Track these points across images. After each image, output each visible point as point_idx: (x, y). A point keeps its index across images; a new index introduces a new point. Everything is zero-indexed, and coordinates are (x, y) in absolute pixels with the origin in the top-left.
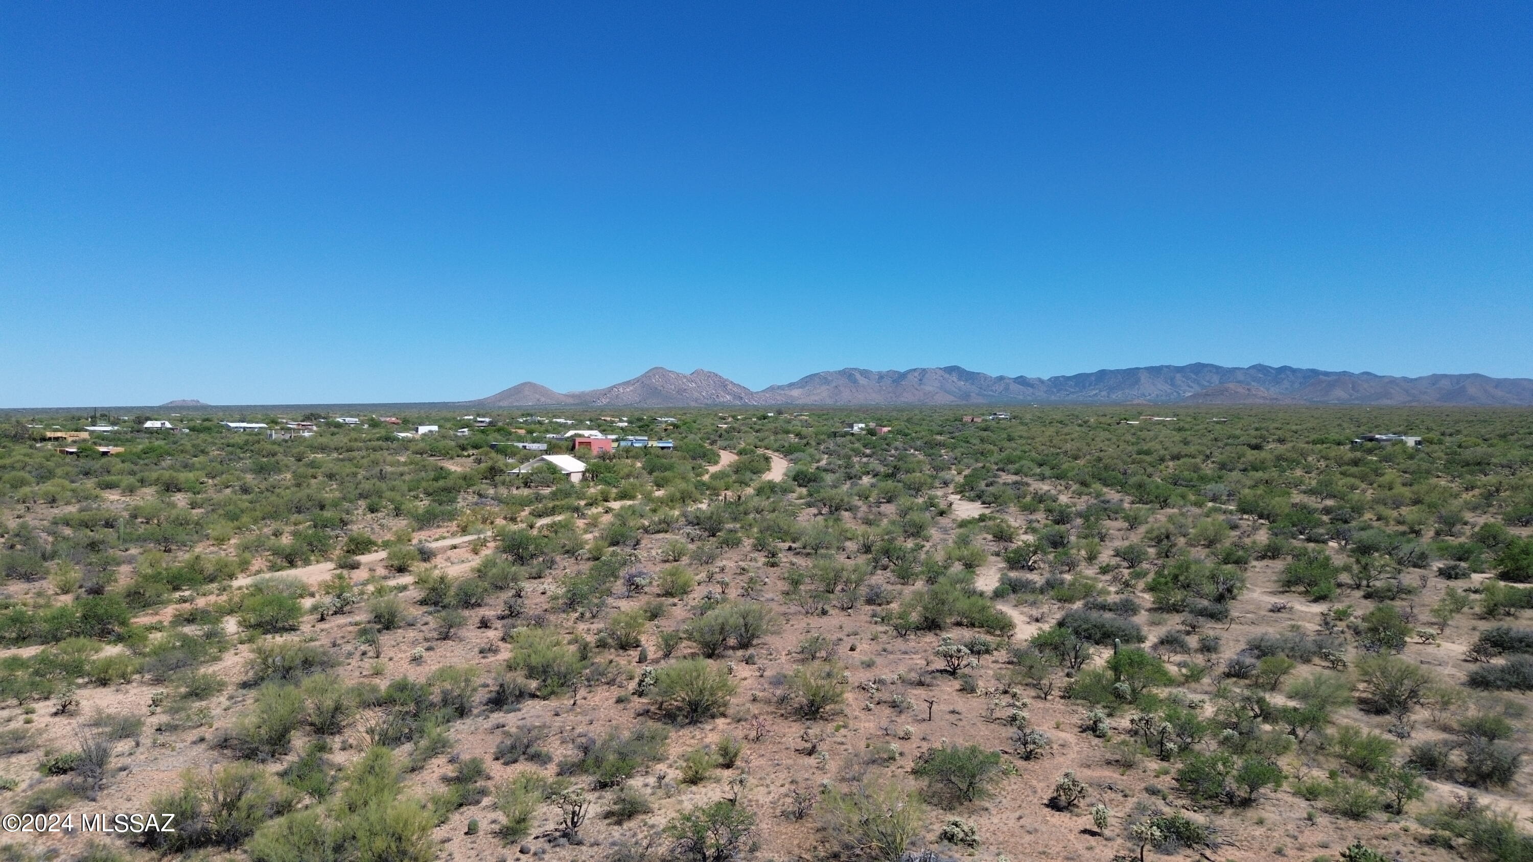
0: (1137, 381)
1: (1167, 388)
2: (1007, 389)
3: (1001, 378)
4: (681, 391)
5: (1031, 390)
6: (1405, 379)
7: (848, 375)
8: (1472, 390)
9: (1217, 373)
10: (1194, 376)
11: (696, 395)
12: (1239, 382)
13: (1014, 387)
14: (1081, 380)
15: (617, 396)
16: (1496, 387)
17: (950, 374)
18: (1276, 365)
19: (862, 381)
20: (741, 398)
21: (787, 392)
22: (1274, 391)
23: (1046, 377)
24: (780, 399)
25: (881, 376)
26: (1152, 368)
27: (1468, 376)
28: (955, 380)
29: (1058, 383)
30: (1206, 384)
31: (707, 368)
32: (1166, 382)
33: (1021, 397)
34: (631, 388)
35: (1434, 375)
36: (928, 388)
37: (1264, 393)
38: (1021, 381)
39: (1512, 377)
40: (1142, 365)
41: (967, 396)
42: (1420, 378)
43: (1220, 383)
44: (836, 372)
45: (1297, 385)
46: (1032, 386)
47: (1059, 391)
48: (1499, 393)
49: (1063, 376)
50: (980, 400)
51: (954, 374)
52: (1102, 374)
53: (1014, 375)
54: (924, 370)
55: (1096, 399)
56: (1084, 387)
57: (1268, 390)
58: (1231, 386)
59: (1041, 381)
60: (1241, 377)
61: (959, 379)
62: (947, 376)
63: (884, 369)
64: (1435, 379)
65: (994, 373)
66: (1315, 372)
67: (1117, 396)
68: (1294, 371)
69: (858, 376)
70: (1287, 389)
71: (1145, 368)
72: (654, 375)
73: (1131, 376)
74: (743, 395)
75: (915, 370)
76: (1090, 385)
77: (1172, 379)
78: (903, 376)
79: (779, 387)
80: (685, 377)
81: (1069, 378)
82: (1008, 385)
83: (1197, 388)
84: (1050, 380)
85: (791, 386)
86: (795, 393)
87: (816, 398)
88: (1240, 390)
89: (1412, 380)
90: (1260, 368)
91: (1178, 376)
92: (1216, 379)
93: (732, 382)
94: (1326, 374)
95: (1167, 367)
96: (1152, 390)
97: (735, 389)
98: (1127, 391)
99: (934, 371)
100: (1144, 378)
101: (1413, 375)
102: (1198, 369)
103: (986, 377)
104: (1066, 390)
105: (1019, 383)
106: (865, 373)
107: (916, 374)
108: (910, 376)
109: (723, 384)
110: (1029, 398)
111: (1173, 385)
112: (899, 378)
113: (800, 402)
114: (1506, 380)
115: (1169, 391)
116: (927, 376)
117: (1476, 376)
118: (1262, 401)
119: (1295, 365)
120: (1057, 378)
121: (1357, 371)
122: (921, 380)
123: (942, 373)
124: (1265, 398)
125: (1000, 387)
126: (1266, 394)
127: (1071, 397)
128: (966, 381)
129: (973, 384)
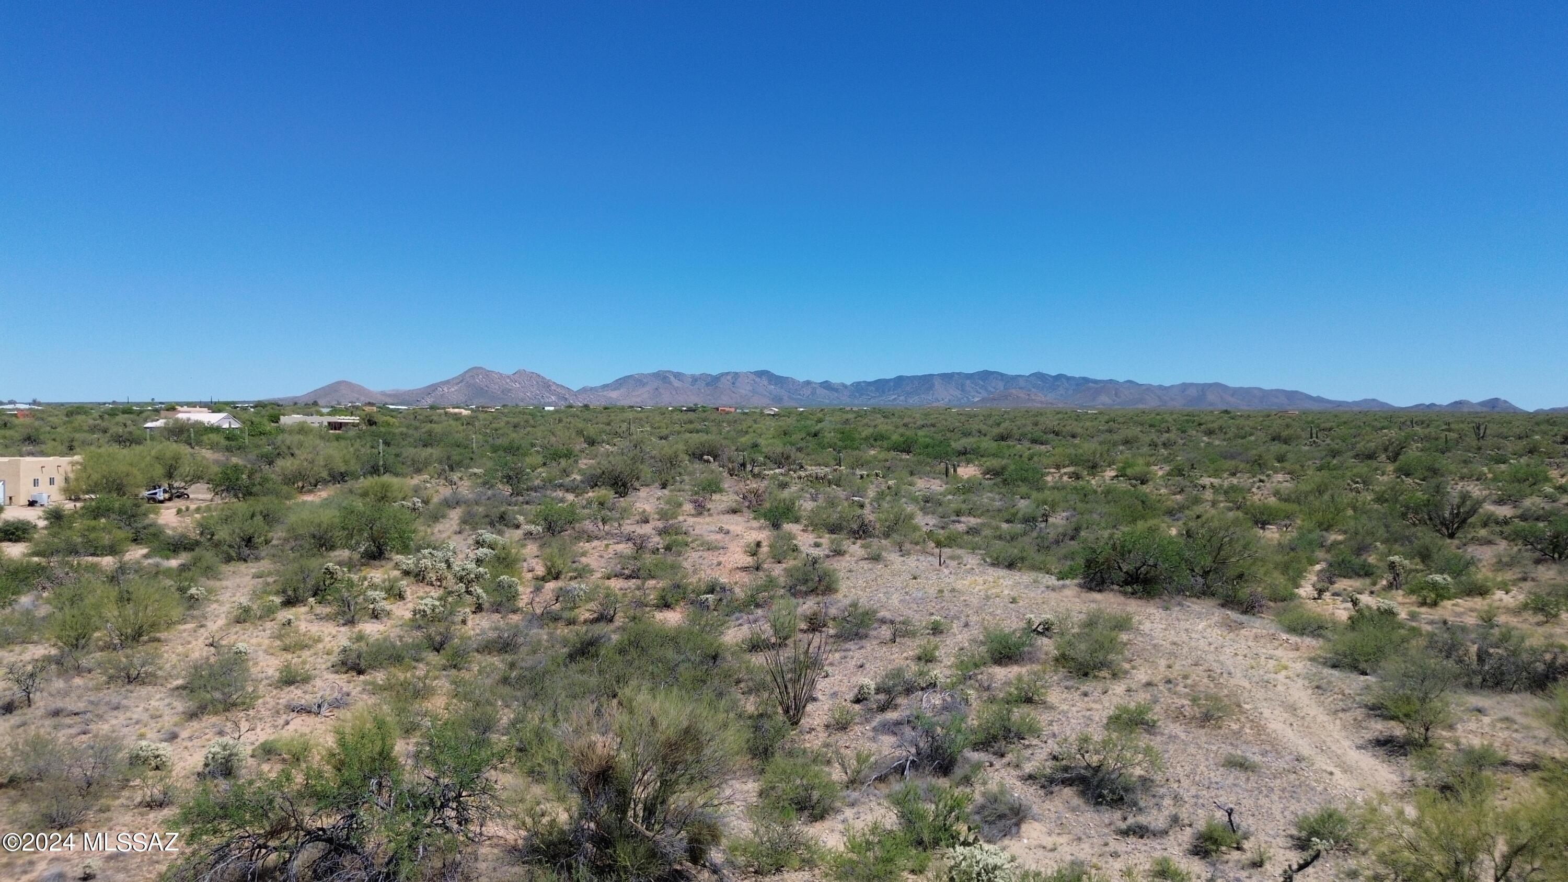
0: (931, 387)
1: (958, 393)
2: (814, 393)
3: (808, 383)
4: (506, 391)
5: (836, 395)
6: (1161, 387)
7: (662, 377)
8: (1211, 397)
9: (1002, 380)
10: (982, 383)
11: (521, 395)
12: (1021, 388)
13: (821, 392)
14: (880, 385)
15: (442, 396)
16: (1232, 395)
17: (760, 377)
18: (1054, 374)
19: (676, 383)
20: (567, 399)
21: (604, 394)
22: (1051, 397)
23: (848, 382)
25: (695, 379)
26: (945, 374)
27: (1211, 385)
28: (766, 383)
29: (860, 388)
30: (993, 390)
32: (957, 388)
33: (827, 401)
34: (456, 388)
35: (1184, 384)
36: (739, 392)
37: (1041, 399)
38: (826, 385)
39: (1246, 385)
40: (936, 373)
41: (778, 399)
42: (1173, 386)
43: (1005, 389)
44: (649, 375)
45: (1070, 392)
46: (836, 390)
47: (862, 395)
48: (1234, 400)
49: (865, 382)
50: (791, 404)
51: (764, 378)
52: (900, 380)
53: (818, 379)
54: (737, 373)
55: (895, 403)
56: (883, 392)
57: (1045, 396)
58: (1014, 391)
59: (845, 386)
60: (1022, 383)
61: (770, 384)
62: (758, 380)
63: (697, 371)
64: (1185, 387)
65: (801, 378)
66: (1086, 380)
67: (914, 400)
68: (1068, 379)
69: (672, 378)
70: (1062, 395)
72: (478, 375)
73: (926, 382)
74: (564, 397)
75: (727, 374)
76: (889, 390)
77: (963, 385)
78: (717, 379)
79: (591, 389)
80: (509, 377)
81: (869, 384)
82: (814, 389)
83: (984, 394)
84: (852, 385)
85: (605, 387)
86: (614, 395)
87: (636, 400)
88: (1022, 395)
89: (1166, 388)
90: (1040, 376)
91: (968, 382)
92: (1001, 385)
93: (555, 383)
94: (1096, 382)
95: (958, 374)
96: (943, 397)
97: (557, 391)
98: (923, 396)
99: (747, 374)
100: (937, 383)
101: (1167, 384)
102: (985, 375)
103: (794, 382)
104: (868, 395)
105: (824, 388)
106: (678, 376)
107: (729, 377)
108: (722, 379)
109: (547, 385)
110: (835, 402)
111: (963, 390)
112: (713, 381)
113: (622, 403)
114: (1241, 388)
115: (960, 396)
116: (739, 379)
117: (1217, 385)
118: (1039, 405)
119: (1069, 374)
120: (859, 383)
121: (1121, 379)
122: (733, 383)
123: (754, 377)
124: (1042, 402)
125: (807, 392)
126: (1043, 399)
127: (872, 401)
128: (776, 384)
129: (782, 388)
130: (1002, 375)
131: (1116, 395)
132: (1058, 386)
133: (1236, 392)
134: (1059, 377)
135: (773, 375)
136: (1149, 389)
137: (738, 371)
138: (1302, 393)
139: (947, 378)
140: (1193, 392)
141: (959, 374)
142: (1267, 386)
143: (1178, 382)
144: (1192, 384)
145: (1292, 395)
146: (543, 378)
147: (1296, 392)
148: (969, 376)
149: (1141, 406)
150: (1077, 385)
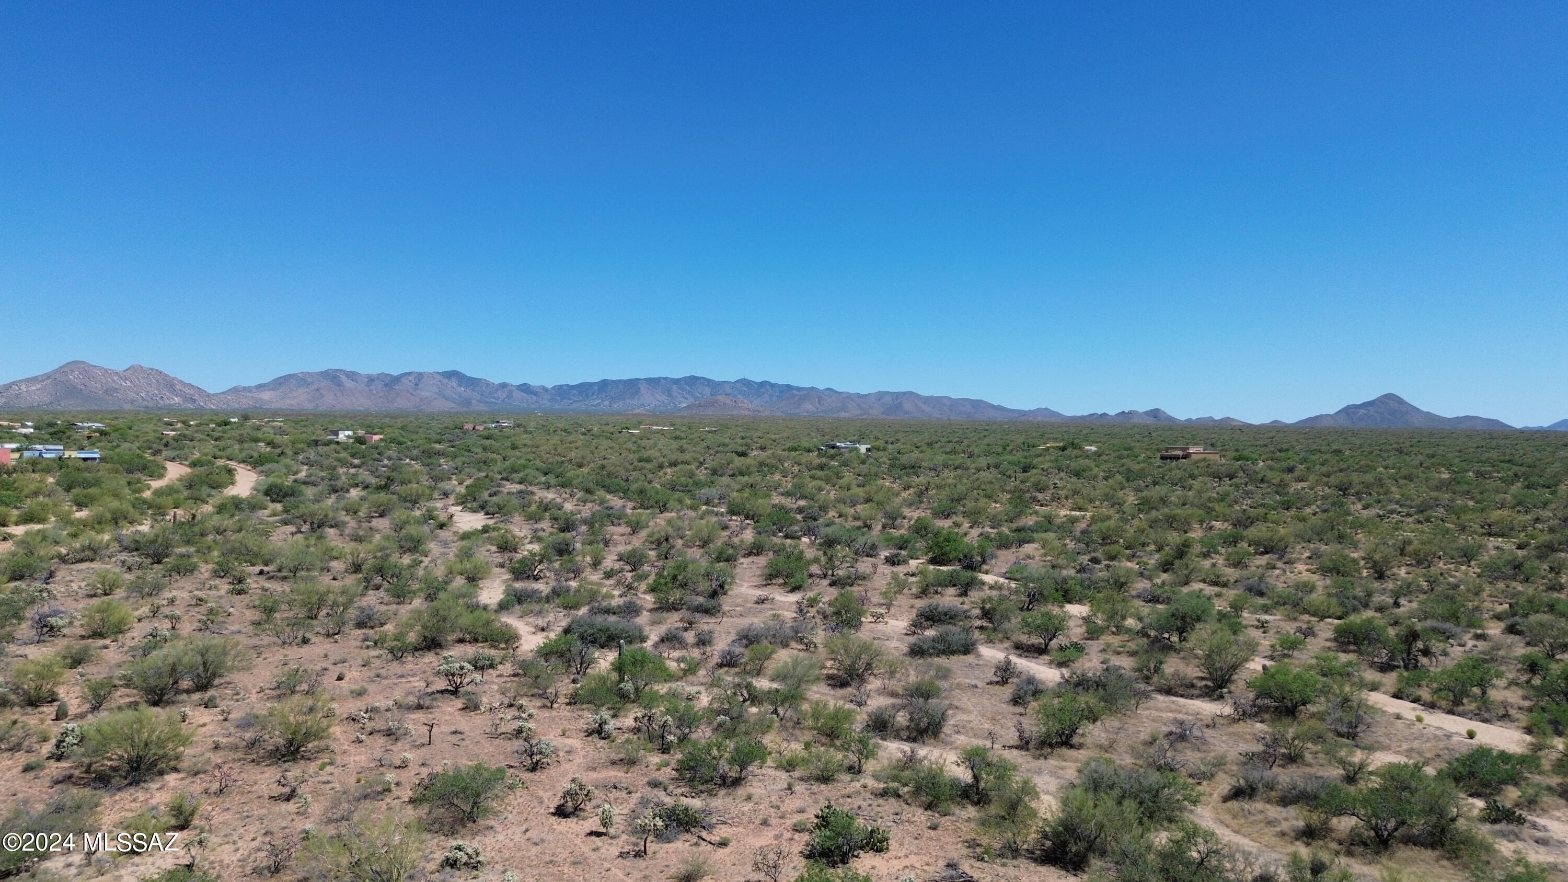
0: (638, 391)
1: (664, 398)
2: (510, 396)
3: (504, 385)
4: (110, 391)
5: (535, 398)
6: (859, 395)
7: (332, 377)
8: (907, 406)
9: (708, 386)
10: (689, 388)
11: (132, 395)
12: (727, 394)
13: (517, 394)
14: (584, 389)
15: (17, 395)
16: (925, 403)
17: (449, 379)
18: (758, 380)
19: (348, 384)
20: (195, 401)
21: (256, 395)
22: (756, 404)
23: (550, 385)
24: (245, 403)
25: (371, 379)
26: (651, 379)
27: (905, 393)
28: (455, 385)
29: (562, 391)
30: (700, 396)
31: (146, 364)
32: (664, 393)
33: (525, 405)
34: (39, 386)
35: (880, 392)
36: (425, 394)
37: (748, 406)
38: (525, 388)
39: (936, 395)
40: (641, 378)
41: (468, 403)
42: (869, 394)
43: (712, 395)
44: (317, 374)
45: (774, 399)
46: (536, 394)
47: (563, 400)
48: (927, 408)
49: (567, 385)
50: (483, 408)
51: (454, 379)
52: (604, 383)
53: (517, 382)
54: (420, 374)
55: (598, 408)
56: (587, 396)
57: (751, 402)
58: (721, 398)
59: (545, 389)
60: (728, 389)
61: (460, 385)
62: (445, 381)
63: (375, 371)
64: (881, 395)
65: (496, 379)
66: (789, 387)
67: (618, 405)
68: (773, 386)
69: (344, 378)
70: (766, 401)
71: (645, 379)
72: (73, 371)
73: (631, 386)
74: (196, 397)
75: (410, 374)
76: (593, 394)
77: (669, 390)
78: (397, 379)
79: (244, 388)
80: (117, 374)
81: (573, 387)
82: (511, 392)
83: (691, 400)
84: (554, 388)
85: (261, 387)
86: (266, 396)
87: (292, 402)
88: (728, 402)
89: (864, 396)
90: (745, 382)
91: (675, 387)
92: (707, 391)
93: (181, 381)
94: (799, 389)
96: (650, 400)
97: (187, 390)
98: (628, 401)
99: (432, 375)
100: (643, 388)
101: (864, 391)
102: (693, 381)
103: (487, 384)
104: (570, 399)
105: (522, 391)
106: (352, 375)
107: (411, 378)
108: (403, 380)
109: (170, 384)
110: (533, 406)
111: (670, 395)
112: (390, 382)
113: (273, 406)
114: (932, 397)
115: (666, 401)
116: (423, 380)
117: (911, 393)
118: (746, 413)
119: (773, 381)
120: (561, 386)
121: (822, 387)
122: (416, 385)
123: (438, 377)
124: (749, 410)
125: (502, 395)
126: (750, 406)
127: (575, 405)
128: (466, 387)
129: (474, 390)
130: (709, 381)
131: (819, 402)
132: (764, 393)
133: (928, 400)
134: (764, 384)
135: (464, 375)
136: (848, 397)
137: (422, 371)
138: (986, 403)
139: (654, 382)
140: (888, 399)
141: (665, 379)
142: (955, 394)
143: (873, 391)
144: (888, 393)
145: (977, 404)
146: (165, 375)
147: (980, 401)
148: (676, 381)
149: (843, 415)
150: (781, 392)
